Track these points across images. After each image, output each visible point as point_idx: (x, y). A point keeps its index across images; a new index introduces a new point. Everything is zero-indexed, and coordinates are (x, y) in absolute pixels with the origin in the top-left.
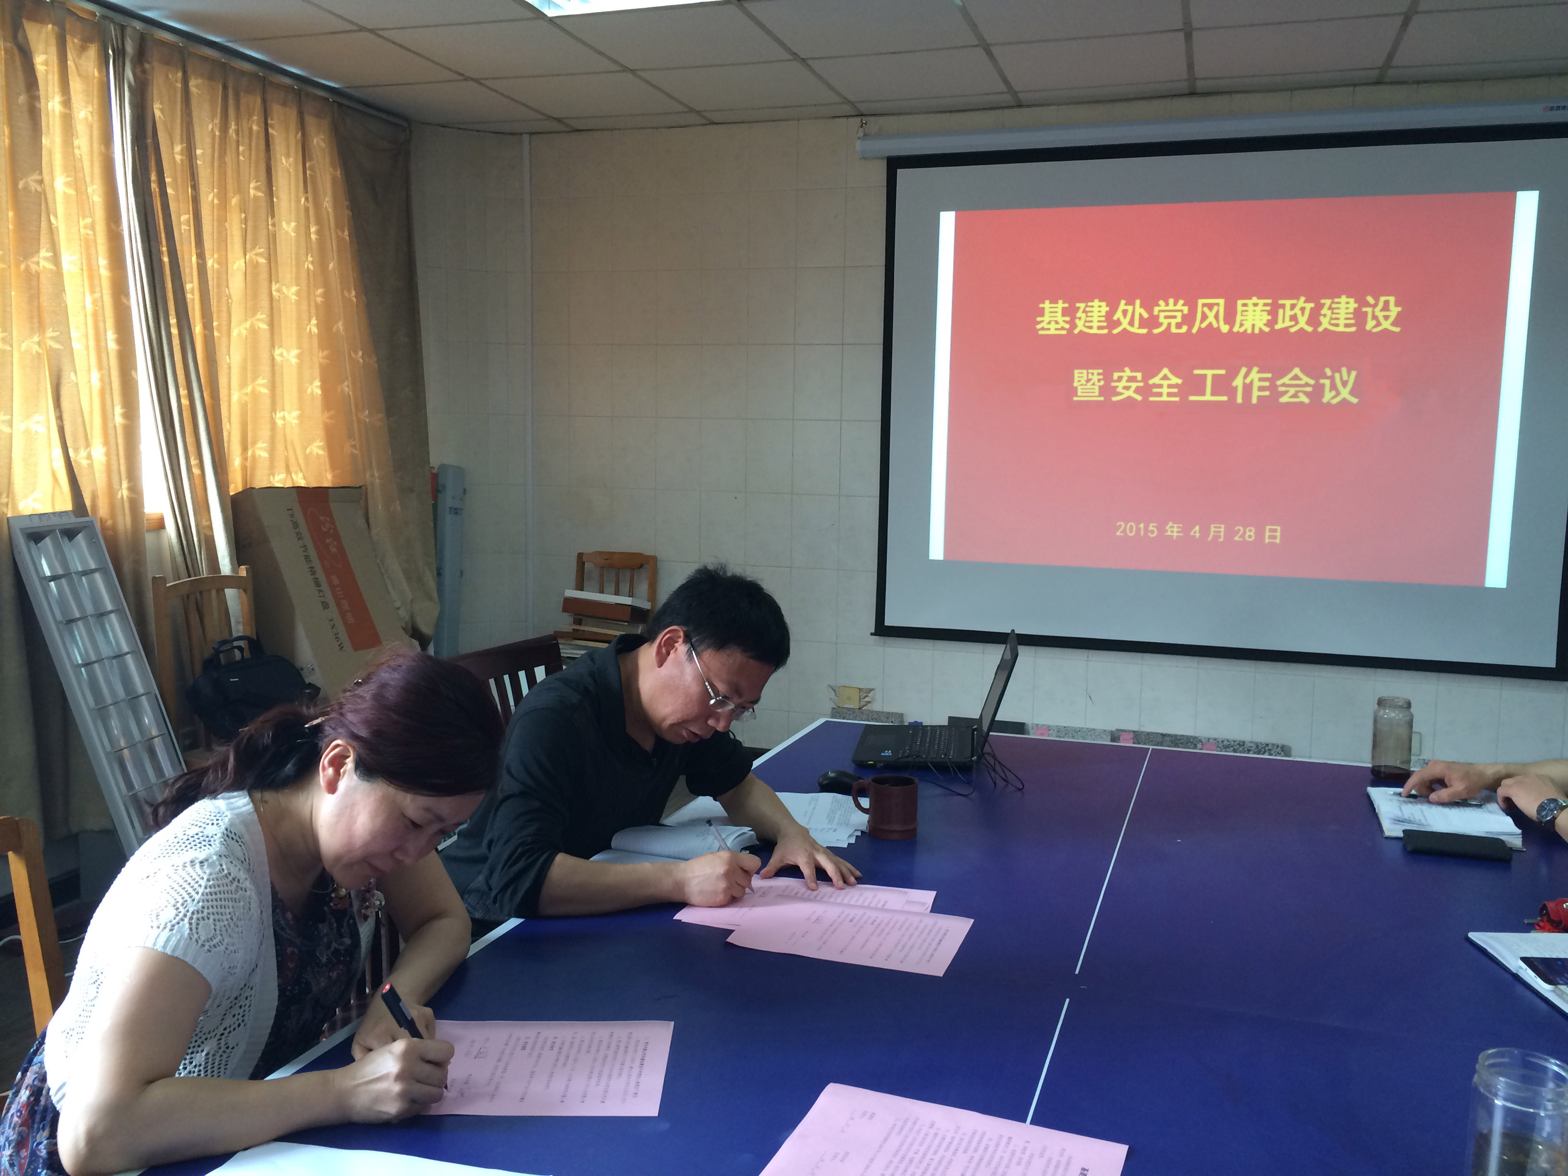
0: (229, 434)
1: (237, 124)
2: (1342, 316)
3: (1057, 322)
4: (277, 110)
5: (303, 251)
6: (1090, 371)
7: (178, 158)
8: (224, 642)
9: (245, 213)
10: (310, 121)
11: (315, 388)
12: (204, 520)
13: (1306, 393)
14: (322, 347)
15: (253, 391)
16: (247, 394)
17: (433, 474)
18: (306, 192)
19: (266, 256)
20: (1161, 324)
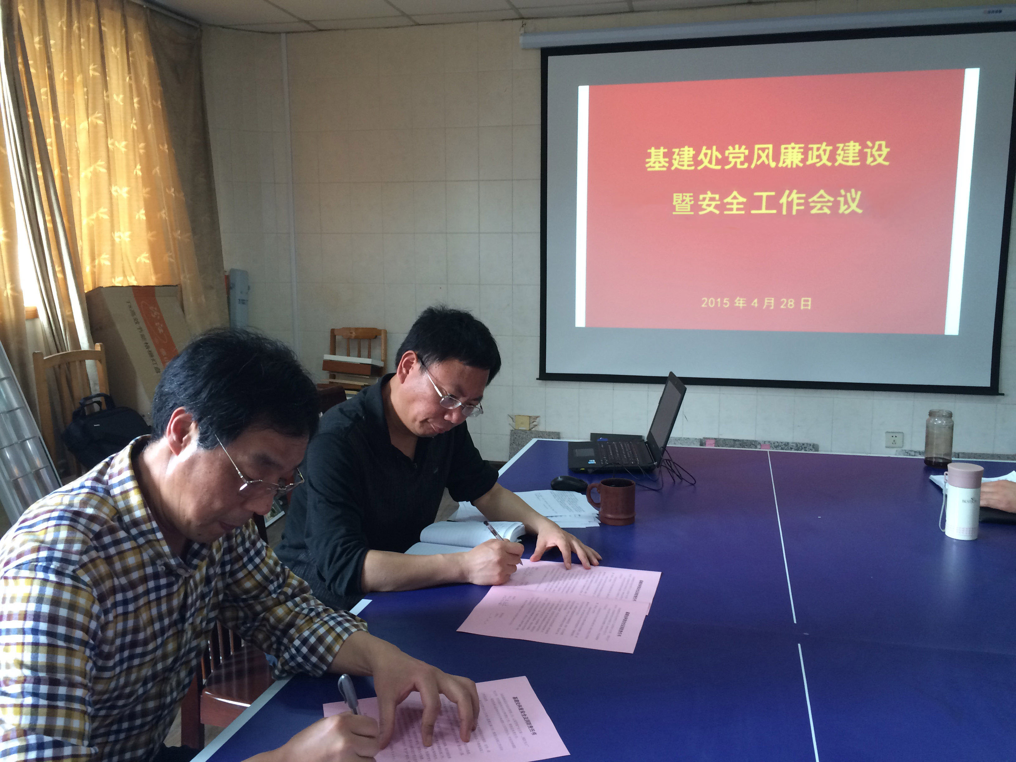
0: (82, 248)
1: (79, 22)
2: (851, 155)
3: (660, 162)
4: (106, 13)
5: (129, 117)
6: (684, 194)
7: (37, 46)
8: (87, 399)
9: (86, 87)
10: (131, 22)
11: (141, 215)
12: (67, 311)
13: (828, 207)
14: (145, 186)
15: (98, 217)
16: (93, 220)
17: (226, 276)
18: (129, 73)
19: (103, 119)
20: (730, 163)
